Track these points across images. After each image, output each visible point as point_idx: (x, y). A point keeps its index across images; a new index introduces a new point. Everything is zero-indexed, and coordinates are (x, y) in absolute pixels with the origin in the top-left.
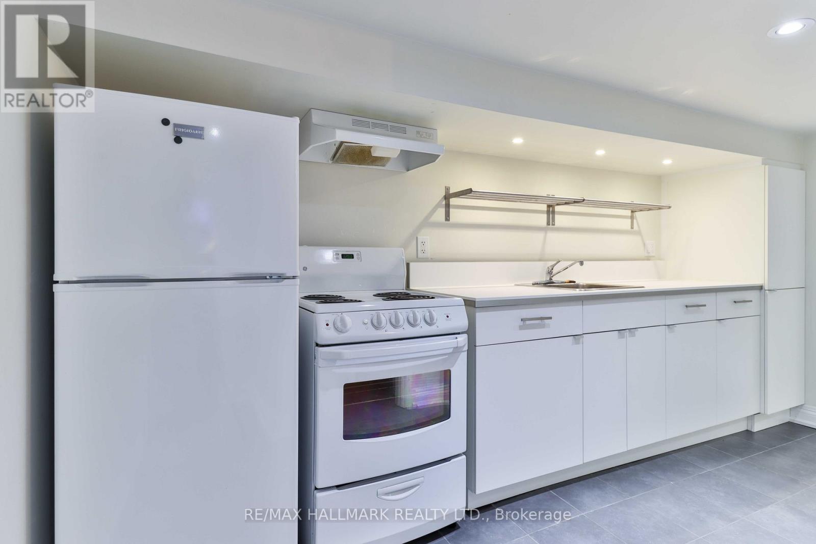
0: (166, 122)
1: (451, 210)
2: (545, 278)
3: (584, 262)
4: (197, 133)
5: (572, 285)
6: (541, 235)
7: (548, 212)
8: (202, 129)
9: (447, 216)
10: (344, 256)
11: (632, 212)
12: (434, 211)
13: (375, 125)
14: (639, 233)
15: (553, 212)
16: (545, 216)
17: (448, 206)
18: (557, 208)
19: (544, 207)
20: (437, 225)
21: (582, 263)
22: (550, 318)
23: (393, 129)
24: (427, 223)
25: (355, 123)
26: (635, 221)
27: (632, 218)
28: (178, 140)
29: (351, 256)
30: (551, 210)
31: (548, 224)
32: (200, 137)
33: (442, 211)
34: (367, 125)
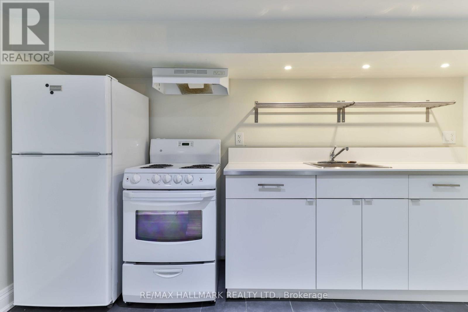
0: (47, 85)
1: (259, 116)
2: (328, 159)
3: (349, 148)
4: (59, 88)
5: (352, 164)
6: (332, 129)
7: (338, 114)
8: (60, 86)
9: (256, 120)
10: (183, 144)
11: (428, 108)
12: (247, 116)
13: (188, 72)
14: (436, 125)
15: (344, 113)
16: (336, 116)
17: (257, 114)
18: (347, 110)
19: (335, 110)
20: (249, 125)
21: (347, 149)
22: (283, 185)
23: (199, 72)
24: (242, 124)
25: (176, 72)
26: (431, 116)
27: (427, 113)
28: (52, 93)
29: (188, 144)
30: (341, 111)
31: (339, 121)
32: (60, 90)
33: (253, 117)
34: (182, 72)
